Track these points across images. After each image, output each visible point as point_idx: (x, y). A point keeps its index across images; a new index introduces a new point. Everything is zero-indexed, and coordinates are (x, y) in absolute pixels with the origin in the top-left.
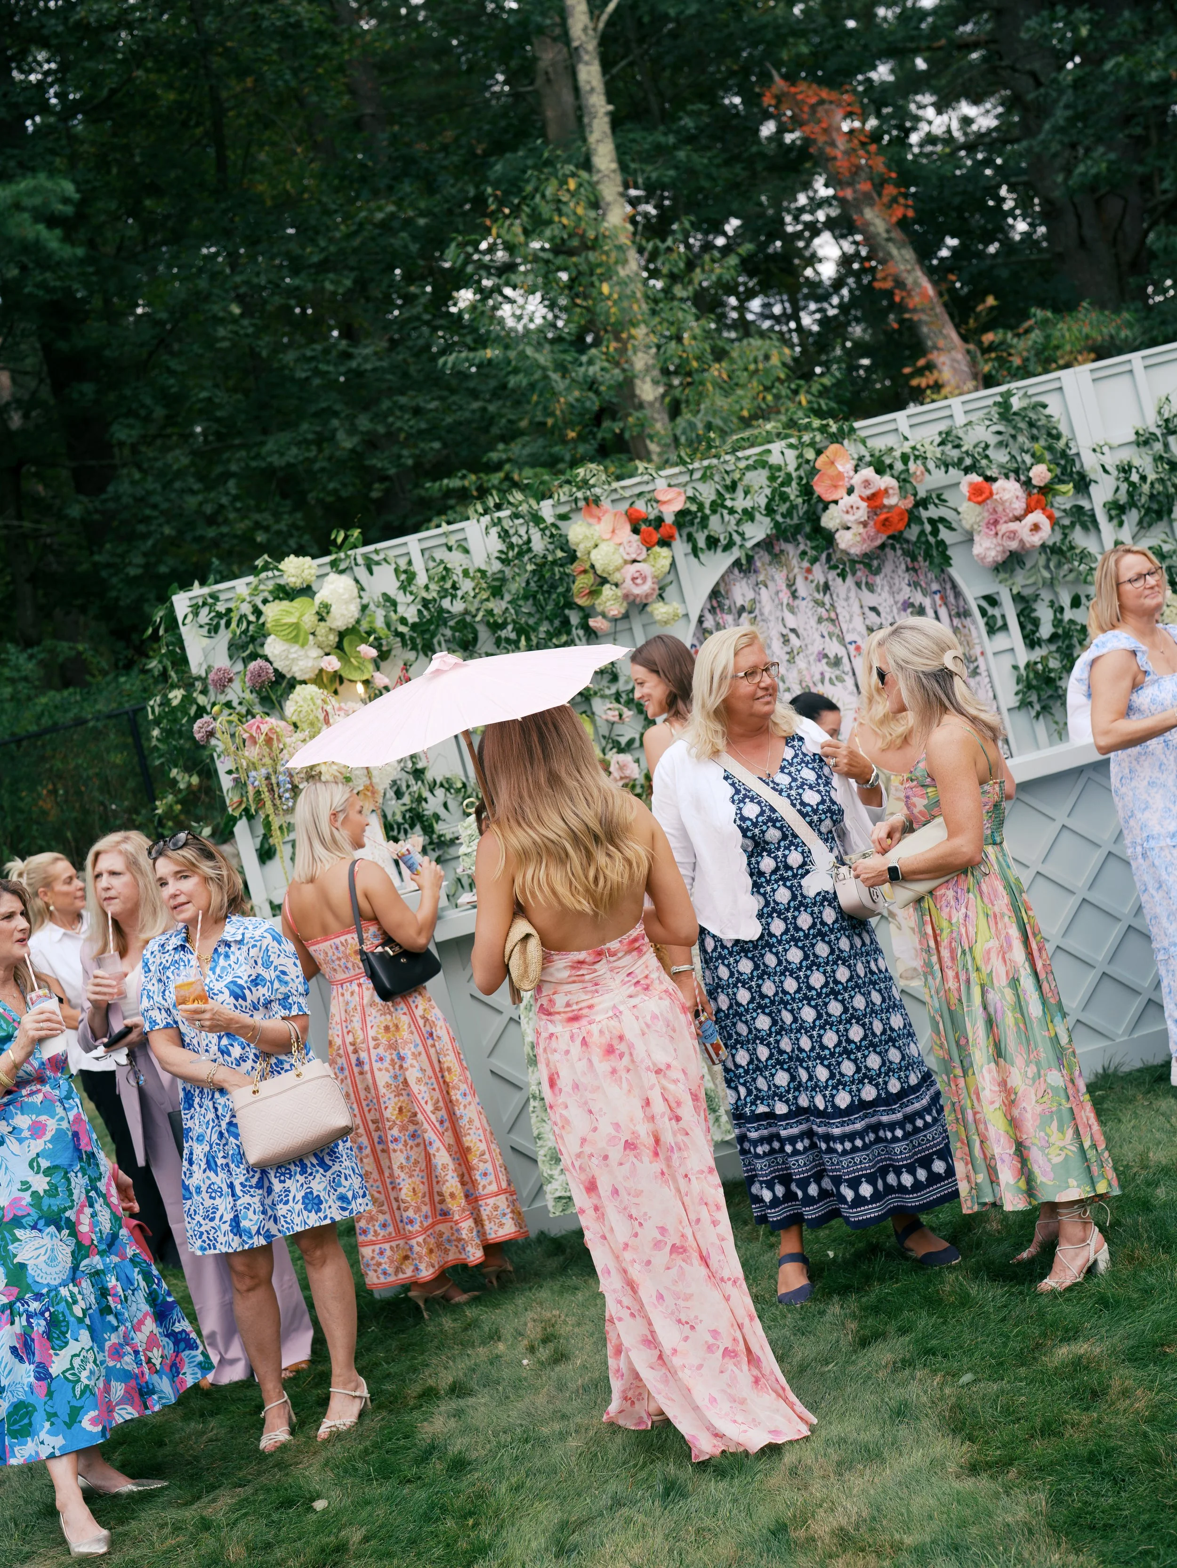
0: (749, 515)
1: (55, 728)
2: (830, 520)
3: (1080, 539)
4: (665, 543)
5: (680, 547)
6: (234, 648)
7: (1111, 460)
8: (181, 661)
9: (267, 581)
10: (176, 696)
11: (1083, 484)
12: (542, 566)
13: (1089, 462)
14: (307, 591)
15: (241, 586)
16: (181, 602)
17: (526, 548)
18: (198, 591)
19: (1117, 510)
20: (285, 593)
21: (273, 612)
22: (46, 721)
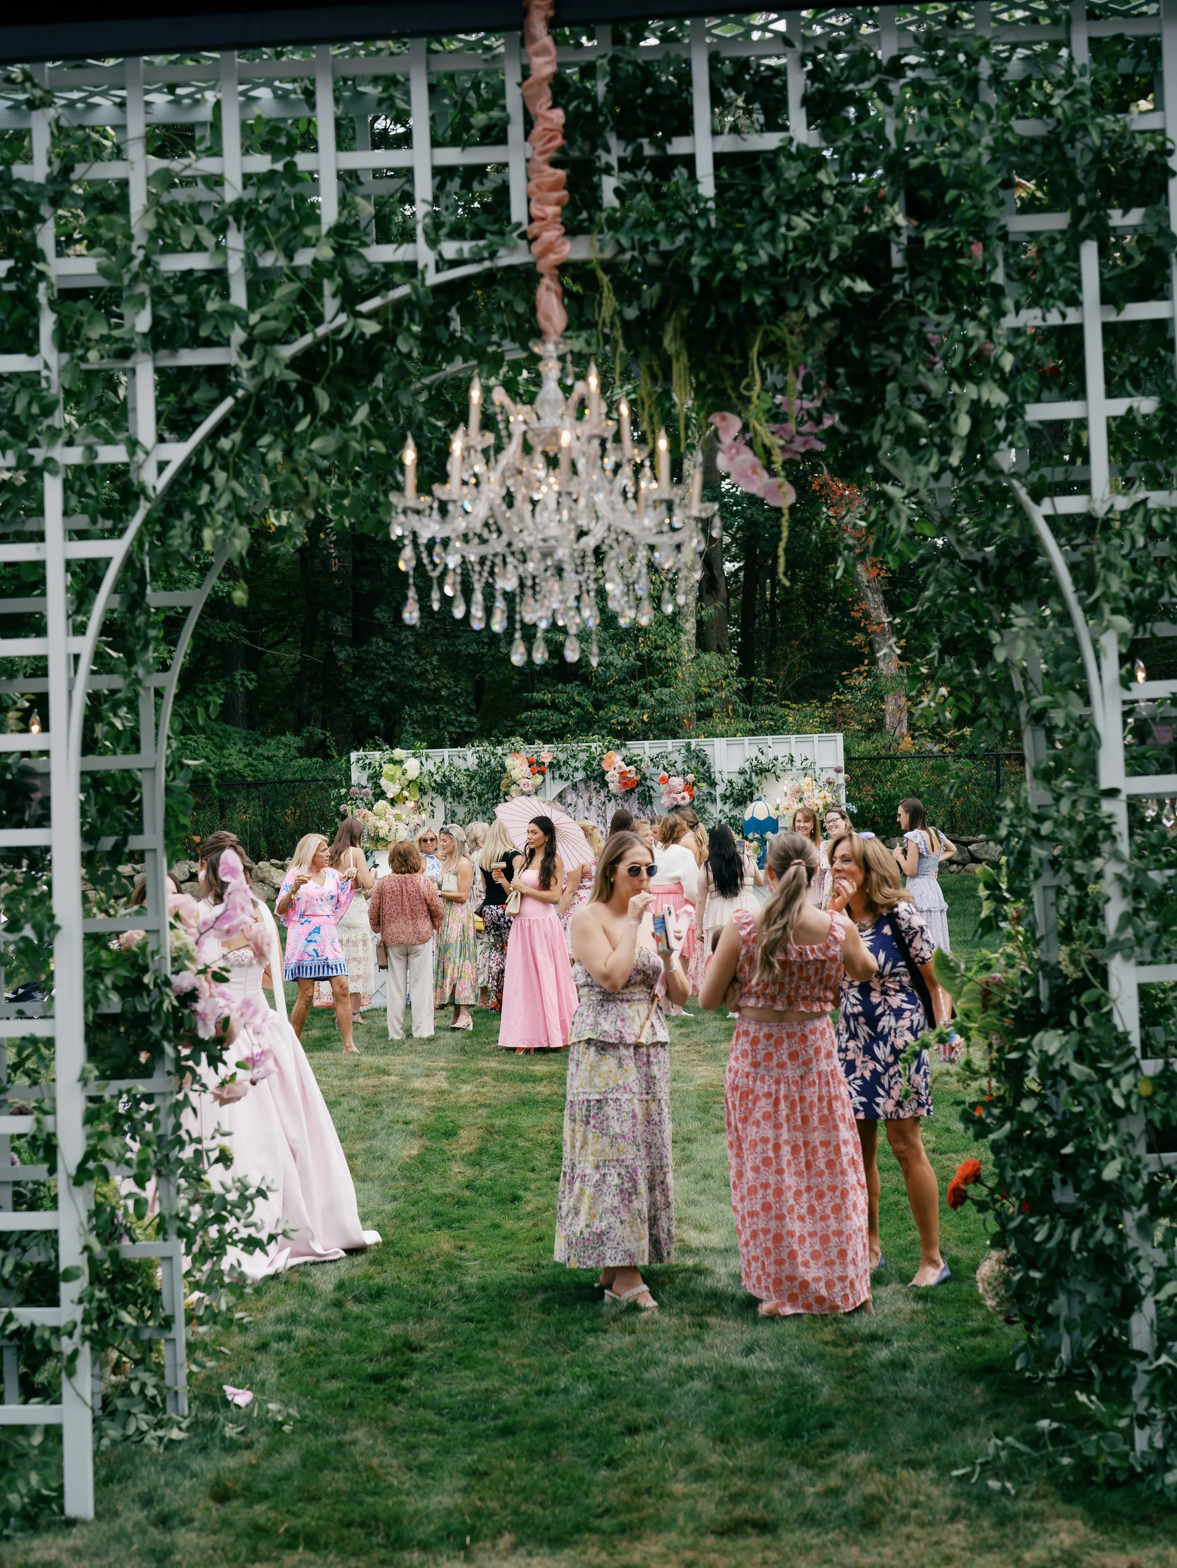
0: (576, 769)
1: (302, 780)
2: (608, 778)
3: (708, 805)
4: (542, 773)
5: (548, 775)
6: (370, 778)
7: (726, 777)
8: (349, 778)
9: (387, 755)
10: (343, 791)
11: (713, 784)
12: (493, 771)
13: (717, 777)
14: (400, 762)
15: (377, 754)
16: (354, 756)
17: (488, 764)
18: (361, 753)
19: (725, 798)
20: (392, 761)
21: (387, 768)
22: (298, 776)
